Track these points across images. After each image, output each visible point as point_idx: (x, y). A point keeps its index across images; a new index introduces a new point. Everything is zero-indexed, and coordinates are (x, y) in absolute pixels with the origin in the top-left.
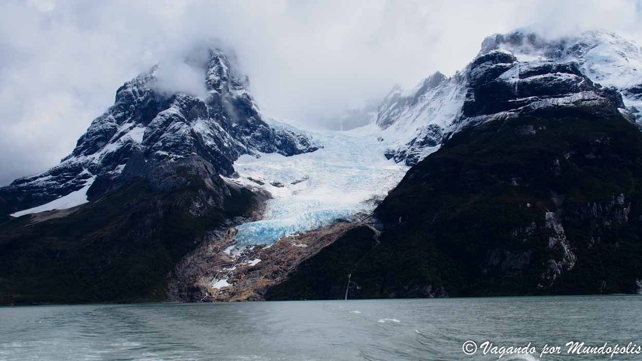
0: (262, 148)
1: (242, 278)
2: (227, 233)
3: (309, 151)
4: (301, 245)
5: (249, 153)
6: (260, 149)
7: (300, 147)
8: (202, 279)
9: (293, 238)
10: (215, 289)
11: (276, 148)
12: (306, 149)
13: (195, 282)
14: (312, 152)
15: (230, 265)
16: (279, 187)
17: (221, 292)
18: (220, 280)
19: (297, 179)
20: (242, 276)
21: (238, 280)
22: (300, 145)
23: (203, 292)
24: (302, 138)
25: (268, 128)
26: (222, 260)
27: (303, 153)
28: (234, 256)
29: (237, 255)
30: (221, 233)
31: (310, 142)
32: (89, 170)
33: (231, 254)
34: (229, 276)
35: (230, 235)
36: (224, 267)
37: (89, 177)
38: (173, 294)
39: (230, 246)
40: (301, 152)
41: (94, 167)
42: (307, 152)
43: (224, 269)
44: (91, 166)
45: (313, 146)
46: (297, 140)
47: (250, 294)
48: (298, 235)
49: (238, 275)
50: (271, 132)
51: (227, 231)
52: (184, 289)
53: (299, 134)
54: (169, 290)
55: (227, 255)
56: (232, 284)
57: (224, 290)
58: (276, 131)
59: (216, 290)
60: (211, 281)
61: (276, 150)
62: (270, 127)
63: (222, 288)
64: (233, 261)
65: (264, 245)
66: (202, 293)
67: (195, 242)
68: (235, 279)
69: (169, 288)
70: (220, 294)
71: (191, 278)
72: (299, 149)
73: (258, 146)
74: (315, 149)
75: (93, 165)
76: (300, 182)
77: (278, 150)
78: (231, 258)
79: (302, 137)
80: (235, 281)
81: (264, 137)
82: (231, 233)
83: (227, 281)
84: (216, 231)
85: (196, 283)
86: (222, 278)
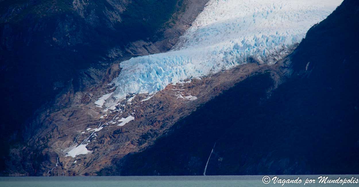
1: (105, 143)
2: (107, 72)
4: (190, 96)
8: (56, 143)
9: (182, 86)
10: (68, 157)
13: (46, 147)
15: (96, 124)
17: (76, 162)
18: (79, 144)
20: (106, 141)
21: (100, 145)
23: (52, 161)
26: (88, 115)
28: (106, 111)
29: (111, 108)
30: (99, 72)
33: (104, 107)
34: (91, 139)
35: (110, 76)
36: (88, 126)
39: (106, 93)
43: (88, 129)
48: (189, 82)
49: (101, 139)
51: (108, 70)
52: (29, 157)
54: (9, 158)
55: (98, 108)
56: (92, 152)
57: (80, 158)
59: (69, 159)
63: (78, 156)
64: (102, 117)
65: (144, 94)
66: (51, 163)
67: (55, 88)
68: (97, 145)
69: (10, 155)
70: (74, 164)
71: (41, 141)
78: (101, 113)
80: (96, 147)
82: (112, 73)
83: (87, 147)
84: (92, 70)
85: (47, 149)
86: (82, 142)
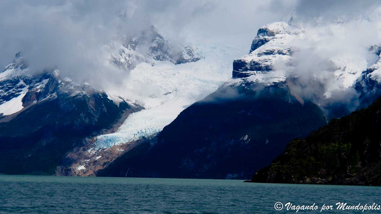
0: (157, 57)
3: (193, 61)
4: (121, 150)
5: (147, 62)
6: (155, 57)
7: (186, 57)
8: (73, 165)
9: (119, 146)
11: (168, 57)
12: (191, 59)
14: (195, 61)
15: (88, 158)
16: (153, 98)
18: (82, 165)
19: (168, 91)
20: (91, 164)
22: (187, 55)
23: (72, 171)
24: (189, 50)
25: (163, 40)
26: (85, 155)
27: (188, 62)
28: (91, 154)
29: (93, 153)
30: (89, 140)
31: (195, 53)
32: (24, 82)
33: (91, 152)
34: (86, 164)
36: (85, 159)
37: (24, 87)
38: (58, 171)
39: (92, 148)
40: (186, 61)
41: (27, 79)
42: (191, 61)
43: (85, 160)
44: (25, 78)
45: (196, 57)
46: (185, 51)
47: (91, 173)
50: (165, 43)
51: (92, 139)
53: (187, 46)
54: (57, 170)
55: (89, 153)
56: (86, 168)
57: (82, 170)
58: (169, 42)
59: (78, 171)
60: (78, 166)
61: (168, 59)
62: (165, 39)
64: (90, 156)
65: (105, 148)
68: (88, 166)
69: (57, 169)
70: (80, 173)
72: (186, 58)
73: (154, 55)
74: (198, 59)
75: (27, 78)
76: (170, 93)
77: (170, 59)
79: (189, 48)
81: (159, 47)
82: (94, 140)
83: (84, 167)
84: (87, 139)
85: (70, 167)
